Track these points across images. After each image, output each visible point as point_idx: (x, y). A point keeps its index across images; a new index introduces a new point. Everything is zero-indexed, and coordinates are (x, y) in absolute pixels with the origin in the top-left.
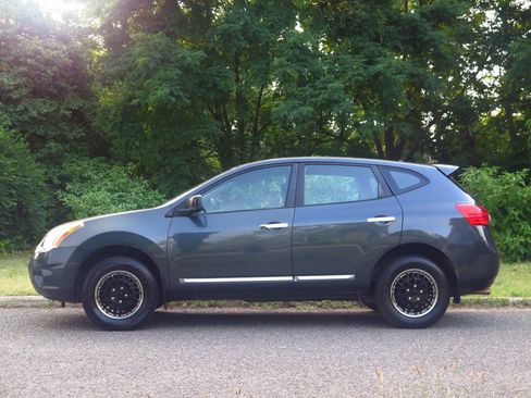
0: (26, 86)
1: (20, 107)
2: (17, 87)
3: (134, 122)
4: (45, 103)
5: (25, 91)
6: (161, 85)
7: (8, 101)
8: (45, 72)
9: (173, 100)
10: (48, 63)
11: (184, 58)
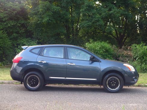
0: (7, 17)
1: (5, 23)
2: (5, 17)
3: (39, 28)
4: (13, 22)
5: (7, 19)
6: (46, 17)
7: (2, 21)
8: (13, 13)
9: (50, 21)
10: (14, 10)
11: (54, 9)
